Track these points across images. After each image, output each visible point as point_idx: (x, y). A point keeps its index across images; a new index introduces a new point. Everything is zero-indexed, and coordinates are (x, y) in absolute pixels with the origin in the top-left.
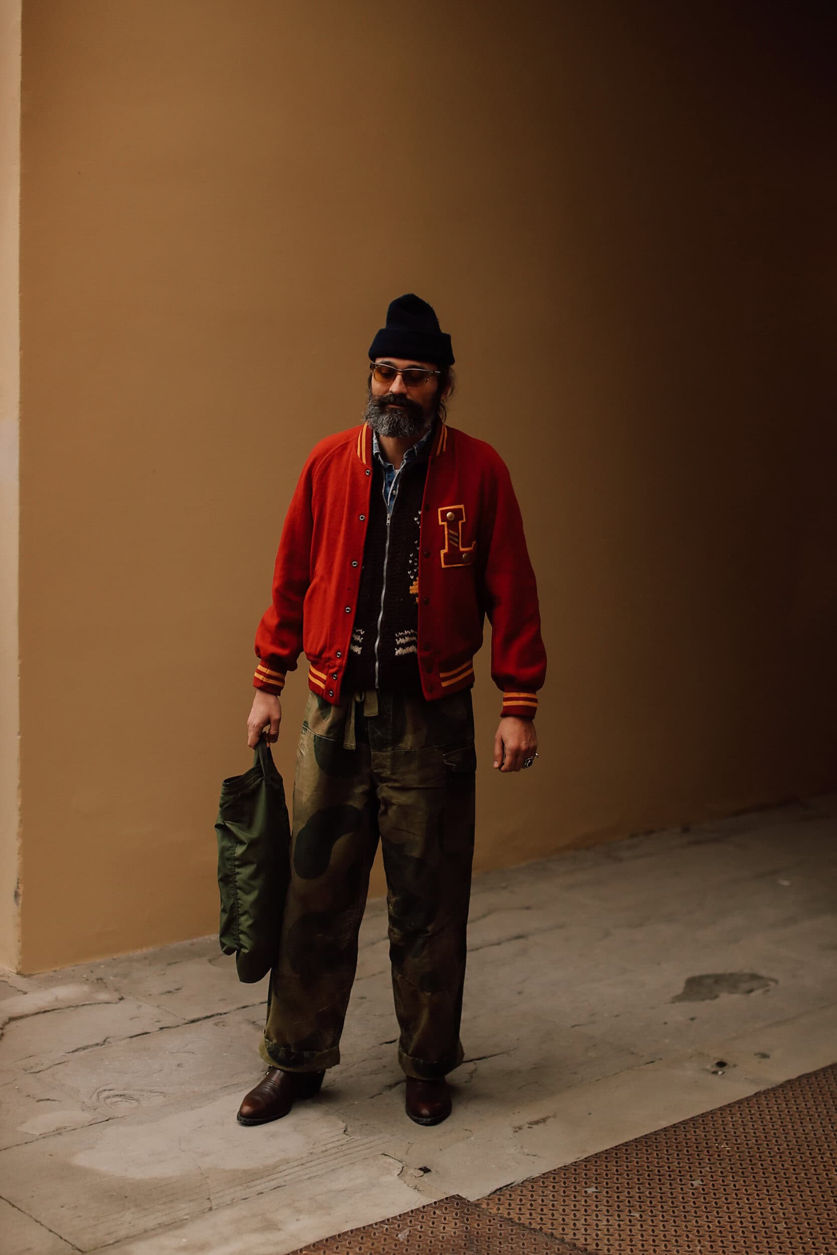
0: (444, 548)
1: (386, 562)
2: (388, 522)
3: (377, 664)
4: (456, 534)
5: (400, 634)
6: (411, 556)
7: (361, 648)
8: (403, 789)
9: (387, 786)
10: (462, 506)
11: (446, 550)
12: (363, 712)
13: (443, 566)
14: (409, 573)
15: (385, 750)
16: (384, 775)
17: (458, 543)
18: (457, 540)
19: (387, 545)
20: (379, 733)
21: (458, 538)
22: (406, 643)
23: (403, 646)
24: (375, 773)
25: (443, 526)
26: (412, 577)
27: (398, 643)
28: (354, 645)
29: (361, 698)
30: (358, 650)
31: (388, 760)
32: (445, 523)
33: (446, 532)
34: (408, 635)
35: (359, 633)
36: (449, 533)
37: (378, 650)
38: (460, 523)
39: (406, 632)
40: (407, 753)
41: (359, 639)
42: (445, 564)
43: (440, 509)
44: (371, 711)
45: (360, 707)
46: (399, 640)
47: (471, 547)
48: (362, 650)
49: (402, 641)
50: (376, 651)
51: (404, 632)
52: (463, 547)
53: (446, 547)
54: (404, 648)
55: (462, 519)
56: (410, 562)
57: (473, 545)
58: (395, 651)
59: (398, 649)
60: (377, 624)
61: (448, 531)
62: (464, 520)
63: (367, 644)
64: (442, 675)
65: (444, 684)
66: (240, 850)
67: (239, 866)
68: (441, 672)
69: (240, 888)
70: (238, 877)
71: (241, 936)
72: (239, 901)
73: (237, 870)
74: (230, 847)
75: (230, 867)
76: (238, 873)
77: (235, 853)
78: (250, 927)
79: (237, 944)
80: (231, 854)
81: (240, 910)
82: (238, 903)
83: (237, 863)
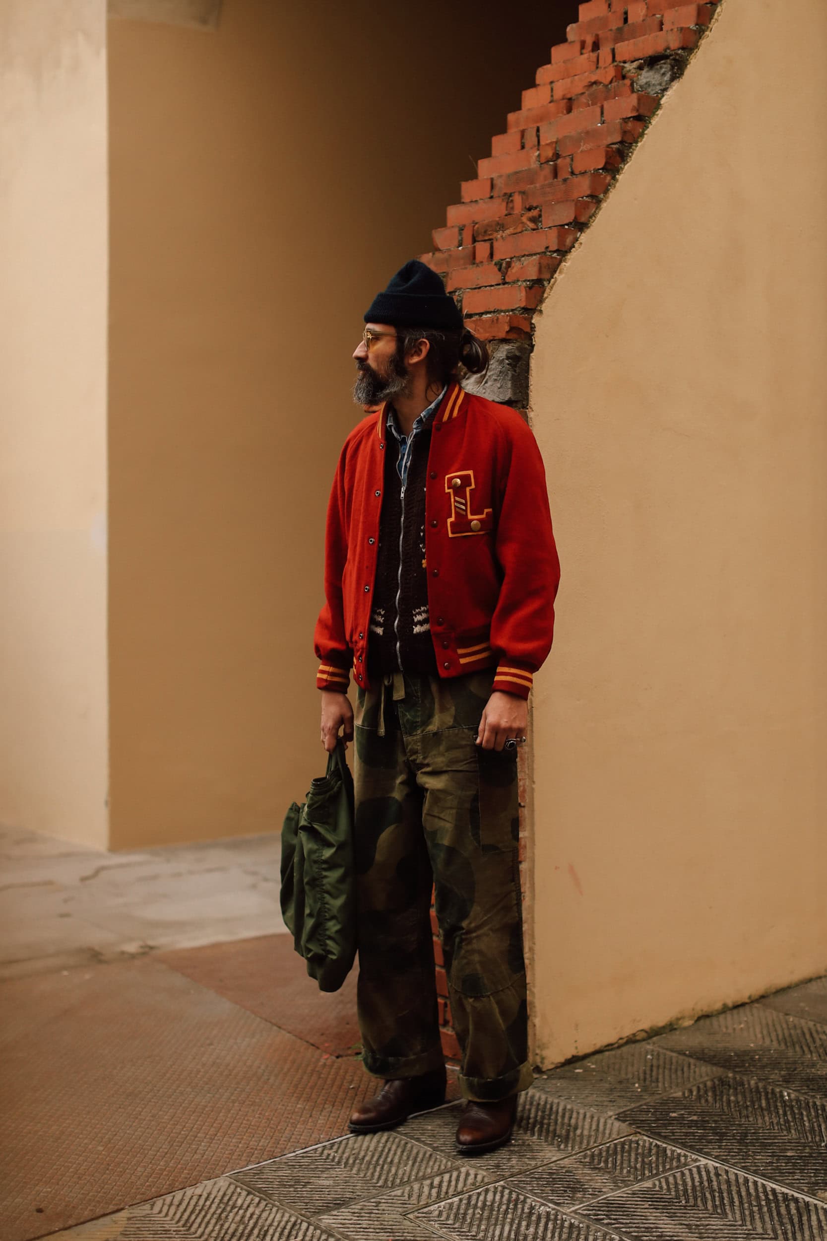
0: (451, 517)
1: (401, 537)
2: (402, 495)
3: (398, 644)
4: (463, 501)
5: (417, 611)
6: (422, 528)
7: (382, 629)
8: (435, 773)
9: (422, 773)
10: (470, 472)
11: (452, 519)
12: (392, 696)
13: (450, 535)
14: (421, 546)
15: (415, 733)
16: (418, 761)
17: (466, 511)
18: (464, 507)
19: (402, 519)
20: (409, 716)
21: (465, 505)
22: (423, 620)
23: (421, 623)
24: (411, 761)
25: (449, 493)
26: (424, 550)
27: (416, 620)
28: (376, 626)
29: (389, 682)
30: (380, 631)
31: (418, 744)
32: (451, 491)
33: (452, 500)
34: (424, 612)
35: (379, 614)
36: (455, 501)
37: (397, 628)
38: (468, 489)
39: (422, 608)
40: (435, 734)
41: (381, 620)
42: (452, 533)
43: (447, 477)
44: (399, 694)
45: (390, 690)
46: (416, 617)
47: (483, 514)
48: (384, 631)
49: (419, 618)
50: (396, 630)
51: (420, 609)
52: (472, 514)
53: (453, 515)
54: (422, 625)
55: (470, 485)
56: (422, 534)
57: (485, 513)
58: (413, 629)
59: (416, 626)
60: (395, 601)
61: (454, 498)
62: (473, 486)
63: (387, 625)
64: (460, 651)
65: (463, 661)
66: (328, 853)
67: (325, 870)
68: (460, 648)
69: (328, 892)
70: (325, 881)
71: (329, 942)
72: (327, 906)
73: (325, 873)
74: (317, 849)
75: (317, 870)
76: (326, 877)
77: (322, 856)
78: (337, 932)
79: (323, 950)
80: (318, 857)
81: (326, 914)
82: (325, 908)
83: (324, 866)
